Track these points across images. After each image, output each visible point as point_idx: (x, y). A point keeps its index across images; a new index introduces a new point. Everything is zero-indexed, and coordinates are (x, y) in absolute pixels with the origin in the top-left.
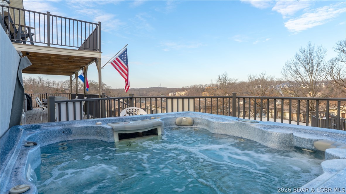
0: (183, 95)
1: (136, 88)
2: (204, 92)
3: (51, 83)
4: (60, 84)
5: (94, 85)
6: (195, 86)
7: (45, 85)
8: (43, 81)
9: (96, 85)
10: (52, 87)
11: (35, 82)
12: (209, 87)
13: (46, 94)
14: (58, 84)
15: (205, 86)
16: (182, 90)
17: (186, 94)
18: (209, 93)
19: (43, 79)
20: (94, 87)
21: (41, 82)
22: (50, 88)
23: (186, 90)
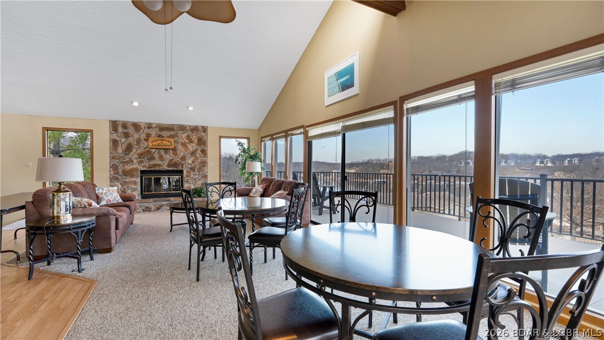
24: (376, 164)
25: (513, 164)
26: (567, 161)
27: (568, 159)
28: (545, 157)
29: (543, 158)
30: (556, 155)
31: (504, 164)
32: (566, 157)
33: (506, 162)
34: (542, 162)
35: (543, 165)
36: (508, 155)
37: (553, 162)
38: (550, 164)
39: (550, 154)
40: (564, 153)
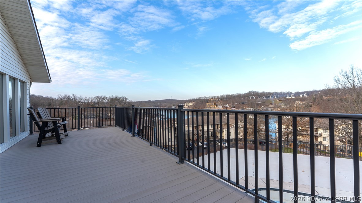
0: (190, 105)
1: (152, 100)
2: (208, 103)
3: (83, 99)
4: (90, 99)
5: (118, 99)
6: (200, 98)
7: (78, 100)
8: (76, 97)
9: (120, 100)
10: (84, 102)
11: (70, 99)
12: (212, 98)
13: (79, 107)
14: (89, 100)
15: (208, 98)
16: (190, 101)
17: (193, 104)
18: (212, 103)
19: (76, 96)
20: (118, 102)
21: (74, 98)
22: (82, 103)
23: (193, 102)
24: (204, 99)
25: (275, 98)
26: (301, 95)
27: (302, 94)
28: (291, 93)
29: (290, 94)
30: (296, 92)
31: (271, 98)
32: (301, 93)
33: (272, 97)
34: (290, 96)
35: (290, 98)
36: (273, 93)
37: (295, 96)
38: (293, 97)
39: (293, 92)
40: (300, 91)
